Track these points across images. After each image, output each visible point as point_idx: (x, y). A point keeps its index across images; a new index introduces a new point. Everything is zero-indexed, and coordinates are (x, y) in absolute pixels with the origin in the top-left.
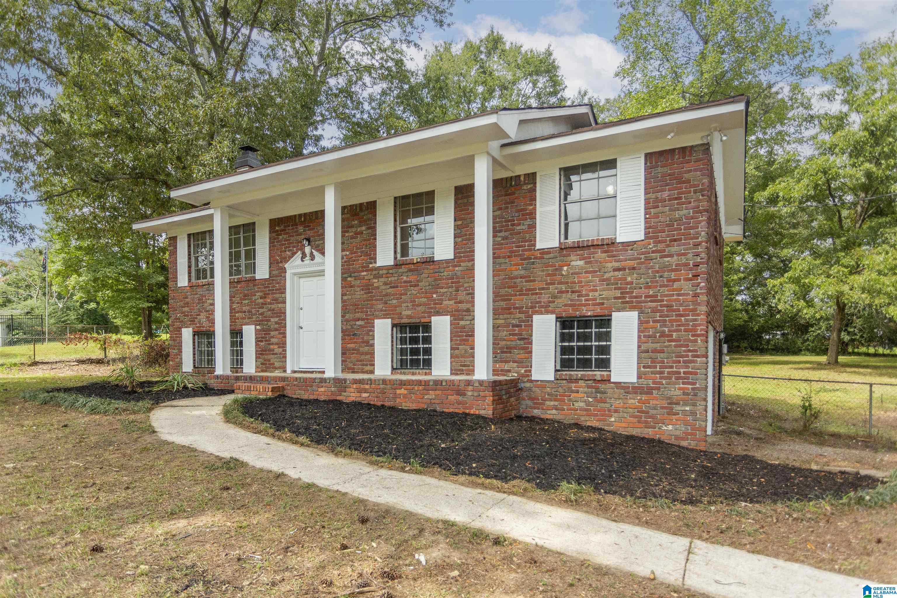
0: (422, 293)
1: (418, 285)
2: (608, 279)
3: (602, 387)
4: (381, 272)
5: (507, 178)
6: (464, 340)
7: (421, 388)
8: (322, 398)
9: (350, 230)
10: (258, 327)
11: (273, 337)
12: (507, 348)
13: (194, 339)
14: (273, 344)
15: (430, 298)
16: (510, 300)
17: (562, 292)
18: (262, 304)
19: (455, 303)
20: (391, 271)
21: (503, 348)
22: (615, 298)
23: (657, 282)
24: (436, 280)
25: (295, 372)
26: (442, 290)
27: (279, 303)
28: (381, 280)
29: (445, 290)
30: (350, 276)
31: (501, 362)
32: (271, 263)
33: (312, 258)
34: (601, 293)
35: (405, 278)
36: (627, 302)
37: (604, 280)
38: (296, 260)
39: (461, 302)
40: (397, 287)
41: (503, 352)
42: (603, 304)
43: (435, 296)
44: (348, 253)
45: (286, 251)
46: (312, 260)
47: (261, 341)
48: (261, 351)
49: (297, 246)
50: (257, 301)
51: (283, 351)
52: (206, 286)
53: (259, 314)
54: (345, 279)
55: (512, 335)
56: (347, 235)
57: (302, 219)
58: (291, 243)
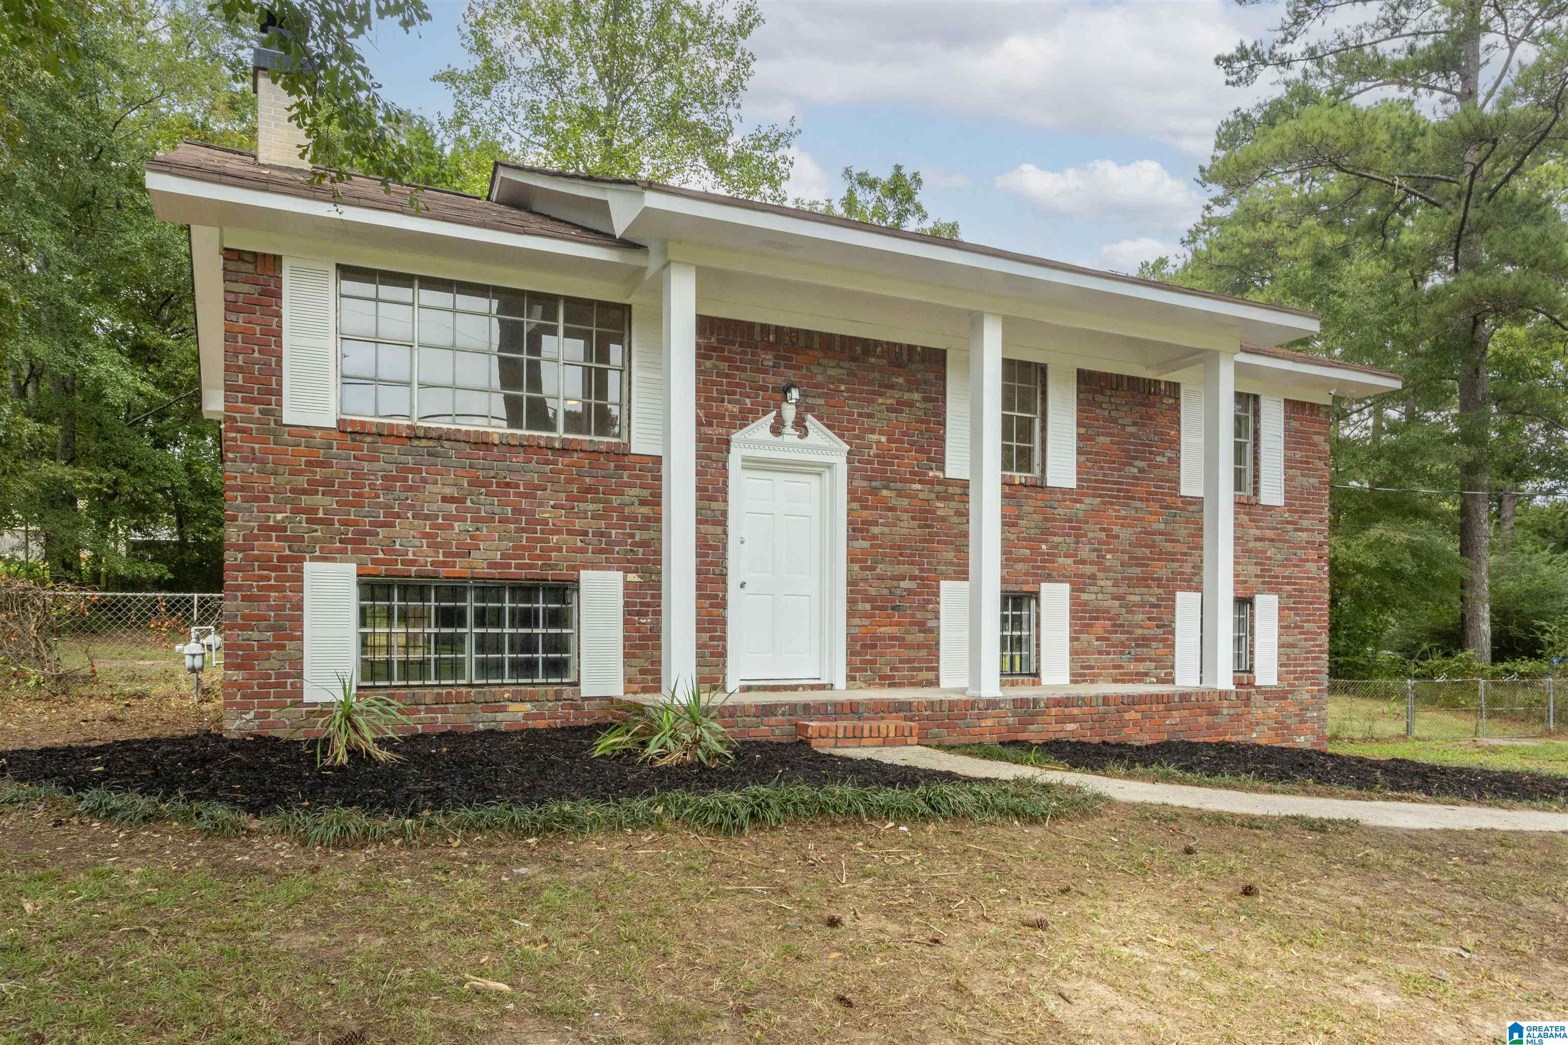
0: (1024, 539)
1: (1017, 525)
2: (1250, 550)
4: (951, 490)
5: (1144, 379)
6: (1087, 625)
7: (1161, 707)
8: (987, 741)
9: (889, 392)
12: (1143, 639)
15: (1035, 551)
16: (1147, 566)
18: (647, 518)
19: (1075, 563)
21: (1138, 639)
22: (1256, 576)
23: (1290, 560)
24: (1045, 519)
26: (1055, 539)
28: (953, 505)
29: (1062, 539)
30: (885, 488)
31: (1136, 660)
33: (801, 429)
34: (1244, 567)
36: (1267, 583)
37: (1247, 551)
38: (761, 429)
39: (1083, 562)
41: (1137, 646)
42: (1246, 582)
43: (1044, 547)
44: (883, 439)
45: (723, 401)
46: (800, 437)
47: (640, 614)
48: (641, 638)
49: (757, 396)
50: (627, 510)
51: (712, 638)
52: (424, 443)
53: (634, 544)
54: (874, 491)
55: (1149, 619)
56: (880, 401)
57: (772, 338)
58: (738, 385)
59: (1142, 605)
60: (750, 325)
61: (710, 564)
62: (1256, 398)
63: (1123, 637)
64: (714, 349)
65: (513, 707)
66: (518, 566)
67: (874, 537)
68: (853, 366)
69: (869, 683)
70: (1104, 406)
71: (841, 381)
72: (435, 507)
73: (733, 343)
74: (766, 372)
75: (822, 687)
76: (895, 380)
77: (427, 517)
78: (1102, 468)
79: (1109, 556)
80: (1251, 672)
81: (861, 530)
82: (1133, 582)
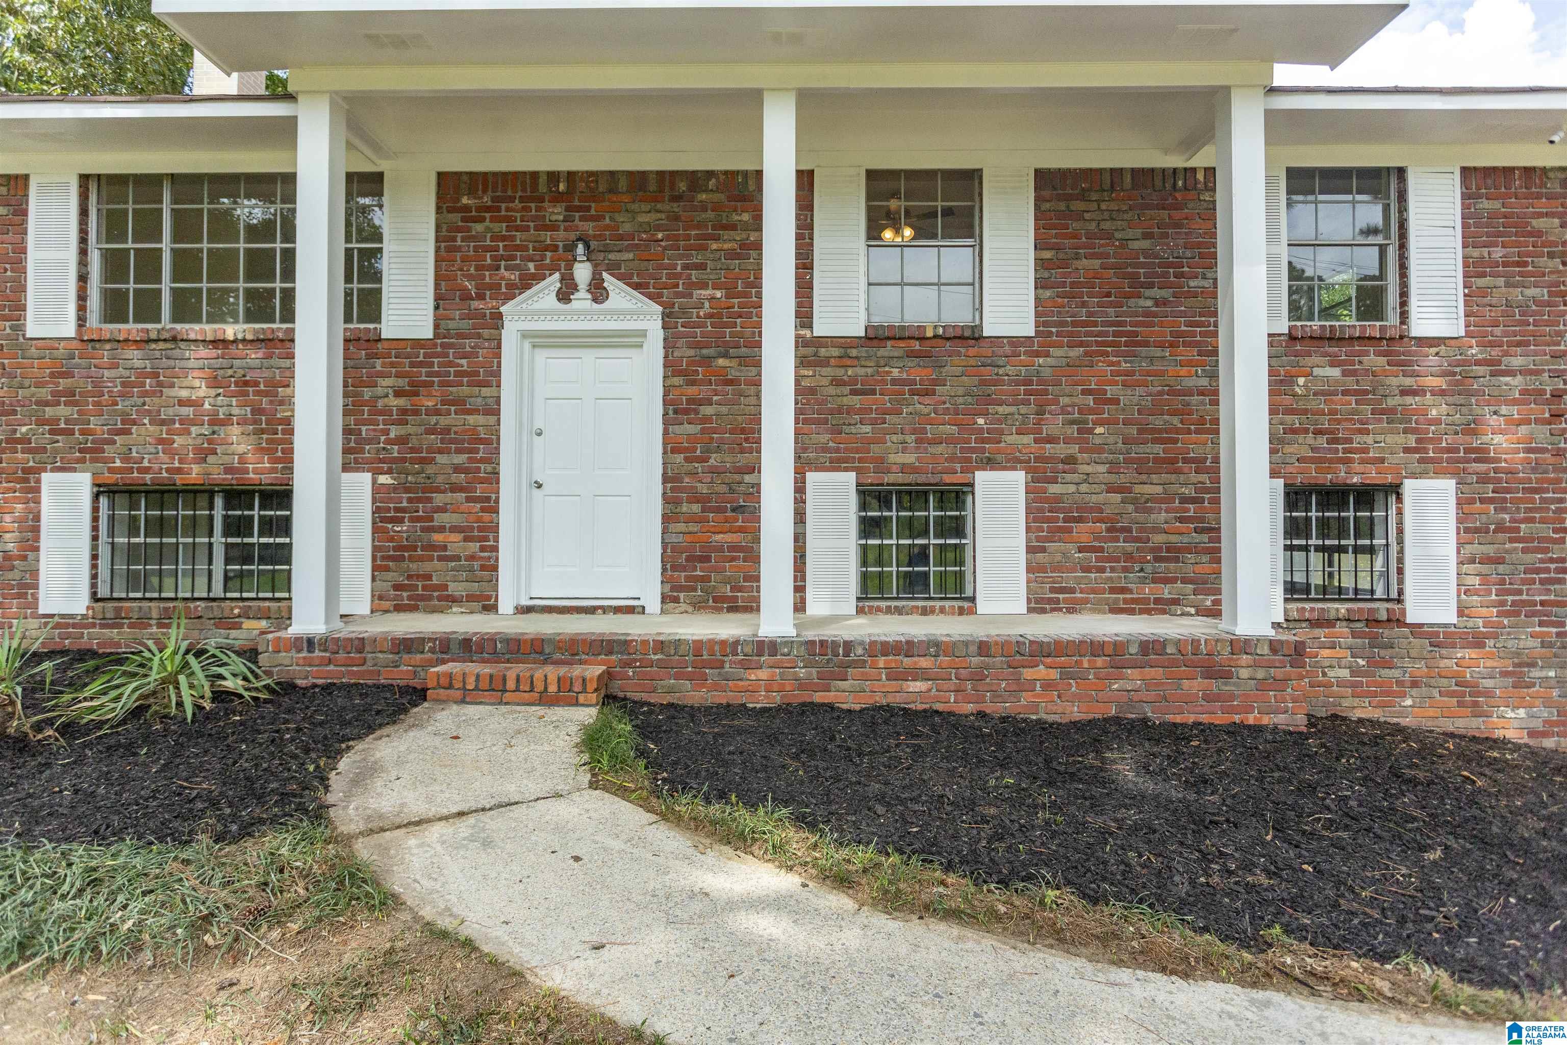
0: (946, 411)
1: (934, 393)
2: (1392, 411)
3: (1386, 633)
4: (823, 352)
5: (1164, 170)
6: (1060, 530)
8: (760, 701)
9: (726, 234)
10: (384, 479)
11: (443, 510)
12: (1168, 550)
13: (95, 509)
14: (441, 529)
15: (967, 426)
16: (1175, 441)
17: (1294, 431)
18: (403, 411)
19: (1036, 441)
20: (854, 352)
21: (1159, 549)
22: (1407, 450)
23: (1486, 422)
24: (983, 383)
25: (529, 610)
26: (1000, 409)
27: (470, 412)
28: (826, 371)
29: (1013, 409)
30: (726, 355)
31: (1154, 581)
32: (438, 298)
33: (598, 292)
34: (1379, 438)
35: (895, 372)
36: (1431, 461)
37: (1382, 412)
38: (542, 295)
39: (1051, 440)
40: (873, 392)
41: (1157, 559)
42: (1382, 460)
43: (981, 421)
44: (718, 294)
45: (498, 268)
46: (595, 300)
47: (392, 520)
48: (395, 549)
49: (543, 258)
50: (380, 404)
51: (483, 550)
52: (161, 345)
53: (388, 442)
54: (706, 361)
55: (1181, 520)
56: (714, 246)
57: (562, 187)
58: (518, 248)
59: (1167, 499)
60: (535, 175)
61: (482, 460)
62: (1401, 172)
63: (1130, 546)
64: (488, 209)
65: (247, 624)
66: (255, 471)
67: (706, 419)
68: (676, 207)
69: (698, 606)
70: (1087, 216)
71: (659, 228)
72: (171, 411)
73: (512, 199)
74: (554, 227)
75: (630, 610)
76: (736, 218)
77: (163, 423)
78: (1084, 304)
79: (1099, 430)
80: (1399, 601)
81: (686, 412)
82: (1142, 466)
